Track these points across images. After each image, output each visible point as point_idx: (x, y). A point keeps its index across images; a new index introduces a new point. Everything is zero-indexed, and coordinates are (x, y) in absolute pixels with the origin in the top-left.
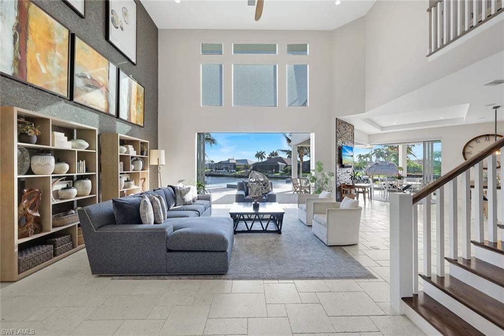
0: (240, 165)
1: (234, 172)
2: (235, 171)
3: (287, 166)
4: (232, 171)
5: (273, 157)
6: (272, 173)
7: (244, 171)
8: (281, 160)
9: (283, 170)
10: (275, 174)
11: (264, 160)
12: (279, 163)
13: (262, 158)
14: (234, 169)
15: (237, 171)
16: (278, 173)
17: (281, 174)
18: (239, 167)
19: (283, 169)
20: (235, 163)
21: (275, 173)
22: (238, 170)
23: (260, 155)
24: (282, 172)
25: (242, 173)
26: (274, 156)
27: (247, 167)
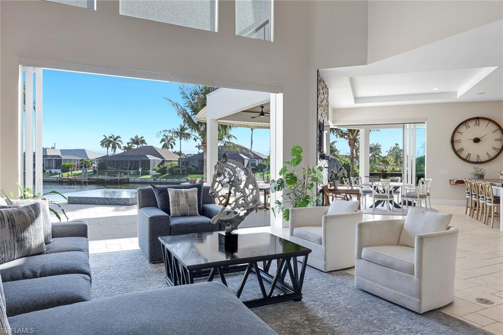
0: (70, 160)
1: (56, 174)
2: (59, 171)
3: (163, 162)
4: (53, 171)
5: (135, 146)
6: (138, 174)
7: (80, 171)
8: (153, 151)
9: (158, 169)
10: (143, 177)
11: (119, 151)
12: (150, 157)
13: (114, 148)
14: (56, 168)
15: (64, 171)
16: (148, 174)
17: (154, 176)
18: (67, 164)
19: (156, 167)
20: (59, 156)
21: (142, 175)
22: (66, 169)
23: (109, 142)
24: (155, 173)
25: (75, 175)
26: (137, 143)
27: (84, 165)
